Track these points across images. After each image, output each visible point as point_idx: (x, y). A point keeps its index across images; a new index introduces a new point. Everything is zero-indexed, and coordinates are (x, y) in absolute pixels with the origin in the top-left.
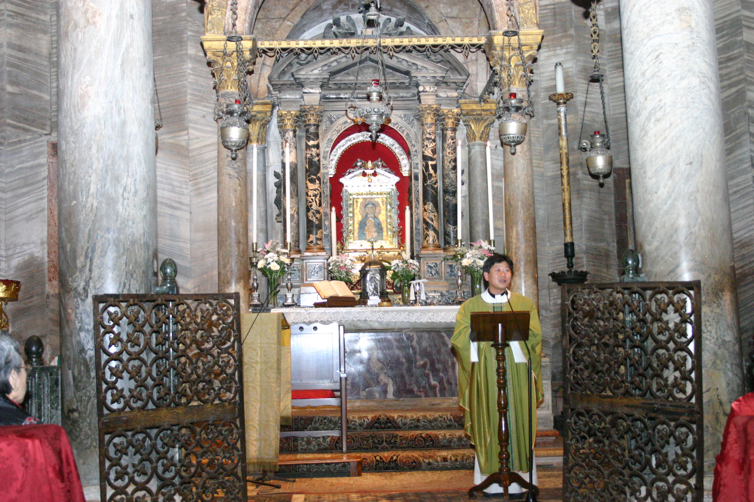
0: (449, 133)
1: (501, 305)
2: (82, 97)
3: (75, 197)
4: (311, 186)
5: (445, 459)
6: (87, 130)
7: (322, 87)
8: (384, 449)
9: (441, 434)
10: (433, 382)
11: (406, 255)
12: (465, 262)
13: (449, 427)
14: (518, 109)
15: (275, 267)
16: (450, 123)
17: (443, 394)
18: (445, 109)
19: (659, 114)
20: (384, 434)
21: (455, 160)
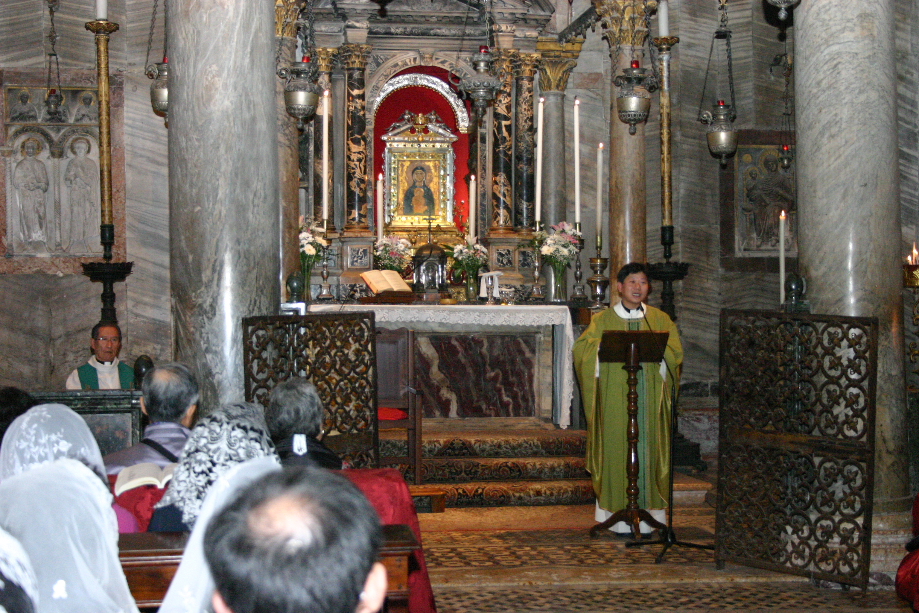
0: (526, 84)
1: (637, 321)
2: (208, 88)
3: (199, 202)
4: (355, 148)
5: (538, 493)
6: (214, 128)
7: (369, 19)
8: (464, 481)
9: (529, 462)
10: (506, 399)
11: (471, 238)
12: (546, 250)
13: (535, 454)
14: (640, 81)
15: (310, 251)
16: (526, 70)
17: (517, 414)
18: (523, 53)
19: (834, 130)
20: (462, 462)
21: (532, 119)
